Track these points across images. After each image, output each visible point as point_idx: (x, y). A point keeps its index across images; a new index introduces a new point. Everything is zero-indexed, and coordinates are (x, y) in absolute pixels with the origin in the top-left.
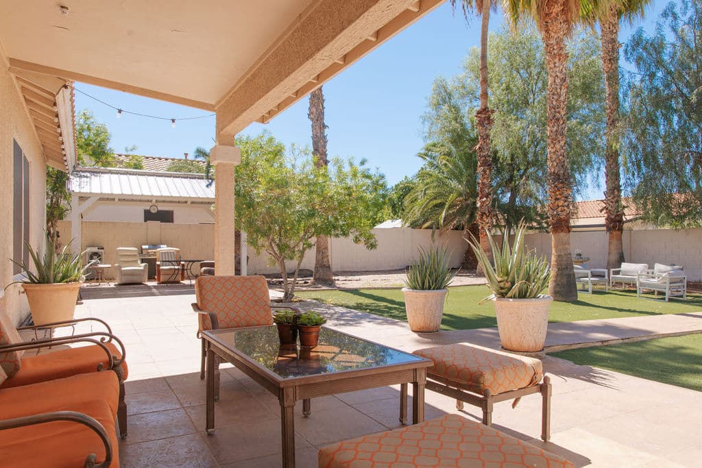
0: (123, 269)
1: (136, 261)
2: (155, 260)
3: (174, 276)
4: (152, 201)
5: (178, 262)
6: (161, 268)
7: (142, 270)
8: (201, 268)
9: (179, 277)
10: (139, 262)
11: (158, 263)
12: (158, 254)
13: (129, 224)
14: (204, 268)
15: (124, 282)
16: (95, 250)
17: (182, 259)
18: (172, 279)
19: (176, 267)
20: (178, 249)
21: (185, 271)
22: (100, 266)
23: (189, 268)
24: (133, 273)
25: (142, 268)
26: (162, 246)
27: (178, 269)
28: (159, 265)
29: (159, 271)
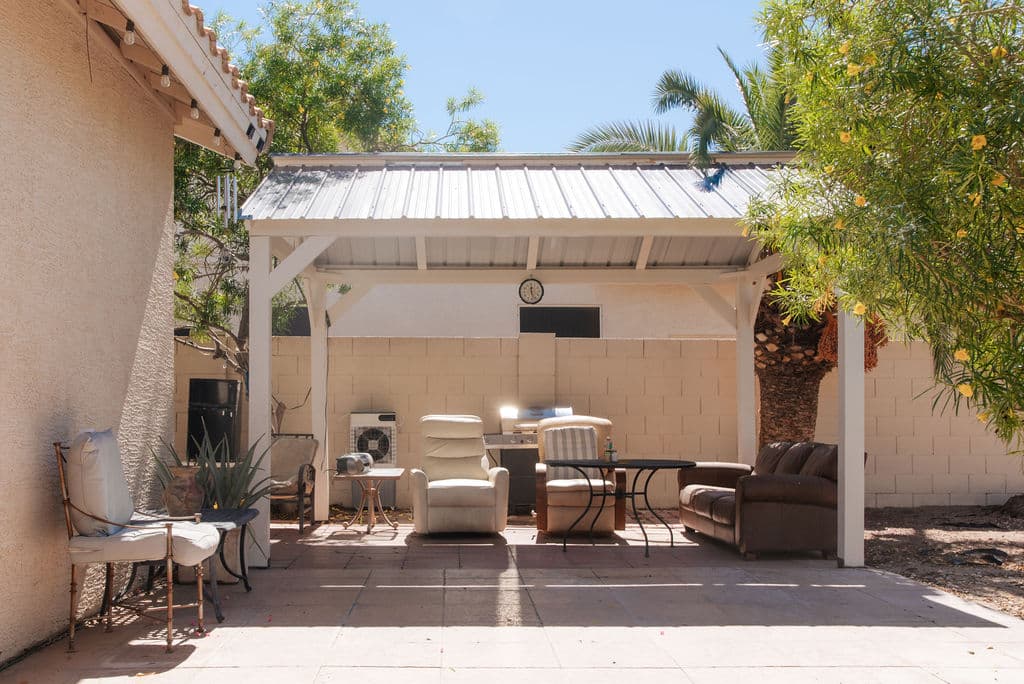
0: (432, 485)
1: (477, 459)
2: (533, 456)
3: (591, 514)
4: (524, 266)
5: (604, 467)
6: (550, 483)
7: (488, 490)
8: (683, 485)
9: (608, 519)
10: (485, 460)
11: (540, 467)
12: (542, 438)
13: (467, 343)
14: (691, 489)
15: (433, 526)
16: (372, 421)
17: (616, 457)
18: (585, 525)
19: (597, 483)
20: (606, 421)
21: (628, 501)
22: (376, 472)
23: (640, 488)
24: (458, 500)
25: (490, 484)
26: (558, 410)
27: (604, 491)
28: (543, 476)
29: (544, 493)
